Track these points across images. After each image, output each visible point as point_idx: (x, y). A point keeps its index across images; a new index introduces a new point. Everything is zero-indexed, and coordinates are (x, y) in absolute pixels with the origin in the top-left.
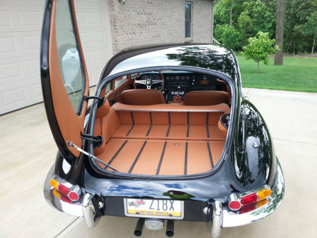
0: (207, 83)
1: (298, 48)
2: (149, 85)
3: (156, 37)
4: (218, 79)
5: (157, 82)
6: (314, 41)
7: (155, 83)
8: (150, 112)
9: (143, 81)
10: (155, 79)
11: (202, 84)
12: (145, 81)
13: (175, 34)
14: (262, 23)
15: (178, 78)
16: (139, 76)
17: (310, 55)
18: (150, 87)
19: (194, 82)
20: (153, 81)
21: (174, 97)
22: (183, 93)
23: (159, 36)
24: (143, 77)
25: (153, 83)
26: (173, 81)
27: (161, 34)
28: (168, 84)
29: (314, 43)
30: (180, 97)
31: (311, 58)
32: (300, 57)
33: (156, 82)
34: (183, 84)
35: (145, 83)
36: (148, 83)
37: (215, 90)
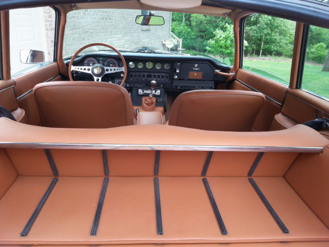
0: (200, 77)
1: (248, 50)
2: (98, 75)
3: (107, 19)
4: (217, 71)
5: (113, 72)
6: (262, 44)
7: (109, 72)
8: (104, 153)
9: (87, 68)
10: (108, 66)
11: (191, 77)
12: (90, 68)
13: (130, 19)
14: (215, 22)
15: (149, 65)
16: (78, 59)
17: (258, 57)
18: (100, 78)
19: (177, 74)
20: (106, 68)
21: (144, 99)
22: (158, 92)
23: (110, 19)
24: (86, 62)
25: (106, 72)
26: (140, 71)
27: (112, 16)
28: (131, 76)
29: (262, 46)
30: (154, 100)
31: (259, 61)
32: (250, 59)
33: (111, 70)
34: (159, 76)
35: (90, 72)
36: (96, 71)
37: (211, 88)
